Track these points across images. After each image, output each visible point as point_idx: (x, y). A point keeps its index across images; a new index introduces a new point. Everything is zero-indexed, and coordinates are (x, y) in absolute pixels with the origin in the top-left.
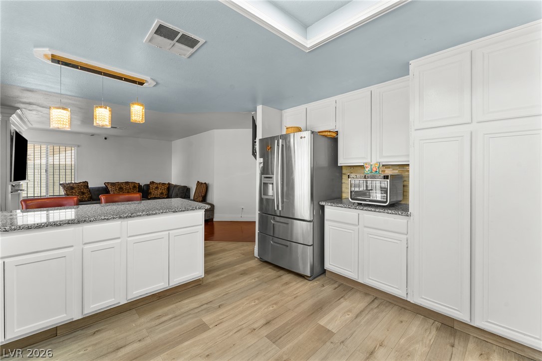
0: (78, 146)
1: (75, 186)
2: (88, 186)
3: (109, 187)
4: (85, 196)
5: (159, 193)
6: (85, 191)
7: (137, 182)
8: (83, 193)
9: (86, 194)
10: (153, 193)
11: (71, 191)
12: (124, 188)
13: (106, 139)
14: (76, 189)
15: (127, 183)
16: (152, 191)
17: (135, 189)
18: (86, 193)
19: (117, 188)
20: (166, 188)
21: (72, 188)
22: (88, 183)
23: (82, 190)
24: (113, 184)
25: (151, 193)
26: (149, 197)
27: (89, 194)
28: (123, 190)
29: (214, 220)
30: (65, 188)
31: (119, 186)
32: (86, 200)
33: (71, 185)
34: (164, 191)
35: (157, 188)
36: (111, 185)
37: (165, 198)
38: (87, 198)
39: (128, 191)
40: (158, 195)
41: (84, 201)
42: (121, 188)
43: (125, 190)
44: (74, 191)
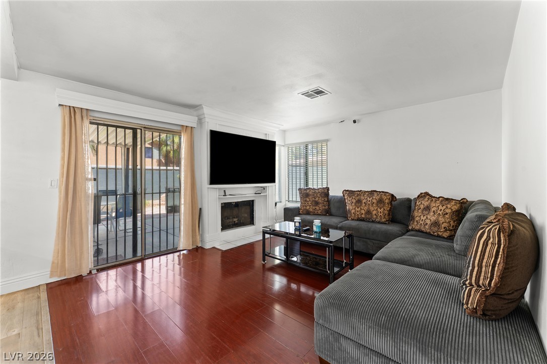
2: (327, 195)
4: (317, 208)
5: (428, 222)
6: (320, 201)
8: (317, 203)
9: (320, 206)
10: (417, 218)
11: (305, 199)
12: (364, 201)
13: (355, 122)
14: (311, 197)
16: (416, 214)
18: (321, 203)
19: (355, 201)
20: (448, 211)
21: (307, 195)
22: (329, 190)
23: (317, 199)
24: (351, 193)
25: (414, 219)
28: (362, 205)
30: (301, 195)
31: (358, 198)
34: (441, 220)
35: (428, 208)
37: (444, 238)
38: (320, 211)
39: (369, 208)
40: (427, 227)
41: (316, 215)
42: (359, 202)
43: (364, 205)
44: (308, 199)
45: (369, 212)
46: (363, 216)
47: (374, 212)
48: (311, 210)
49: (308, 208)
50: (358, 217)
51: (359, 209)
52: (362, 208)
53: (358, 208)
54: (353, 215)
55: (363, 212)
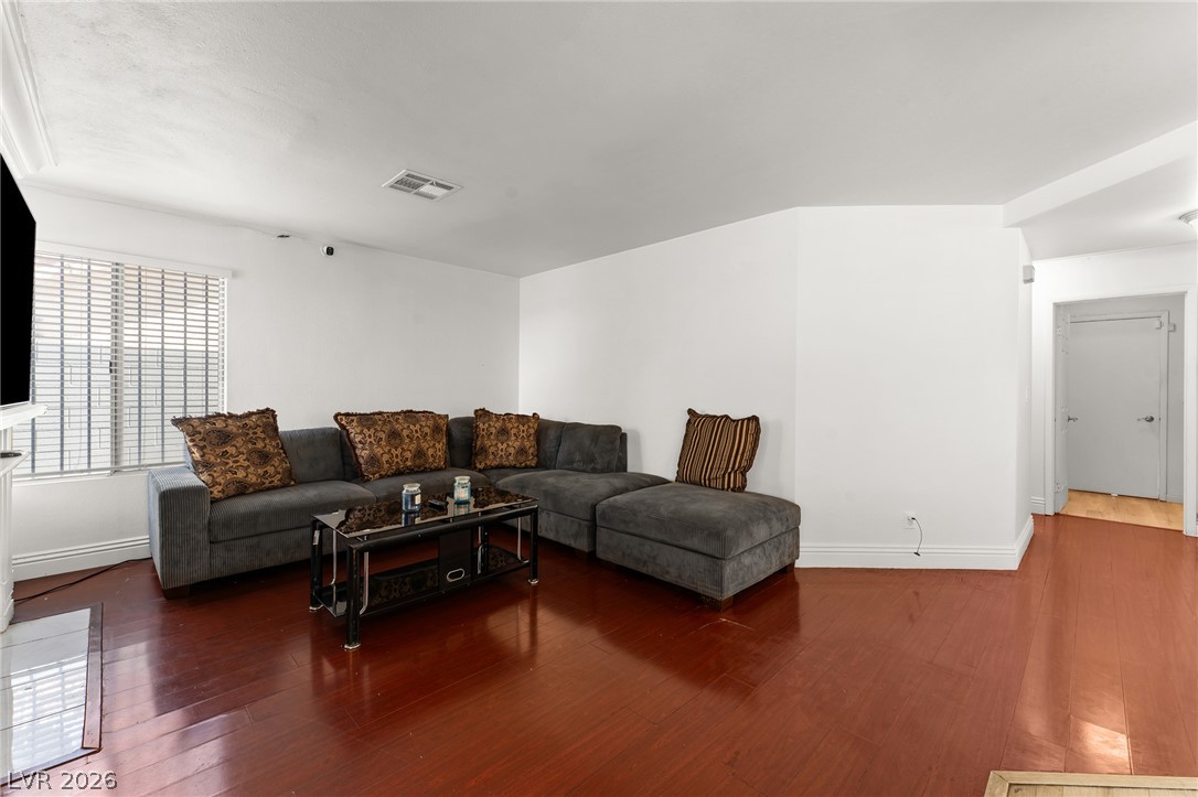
0: (235, 274)
1: (232, 427)
2: (276, 429)
3: (354, 431)
4: (271, 470)
5: (512, 450)
6: (270, 449)
7: (443, 413)
8: (265, 457)
9: (276, 462)
10: (492, 449)
11: (219, 451)
12: (405, 433)
13: (330, 251)
14: (239, 442)
15: (409, 415)
16: (488, 443)
17: (438, 437)
19: (384, 436)
20: (530, 431)
21: (225, 437)
22: (274, 417)
23: (260, 445)
24: (366, 420)
25: (484, 450)
26: (481, 466)
27: (282, 461)
28: (402, 441)
29: (799, 564)
30: (198, 437)
31: (387, 428)
32: (276, 483)
33: (220, 424)
34: (527, 444)
35: (504, 432)
36: (359, 422)
37: (532, 467)
38: (279, 477)
39: (419, 445)
40: (511, 458)
41: (269, 489)
42: (394, 435)
43: (407, 440)
44: (231, 450)
45: (420, 454)
46: (409, 463)
47: (431, 452)
48: (253, 479)
49: (241, 474)
50: (398, 469)
51: (400, 450)
52: (405, 447)
53: (396, 448)
54: (386, 466)
55: (408, 454)
